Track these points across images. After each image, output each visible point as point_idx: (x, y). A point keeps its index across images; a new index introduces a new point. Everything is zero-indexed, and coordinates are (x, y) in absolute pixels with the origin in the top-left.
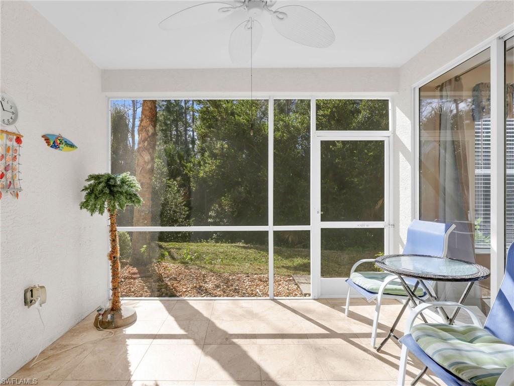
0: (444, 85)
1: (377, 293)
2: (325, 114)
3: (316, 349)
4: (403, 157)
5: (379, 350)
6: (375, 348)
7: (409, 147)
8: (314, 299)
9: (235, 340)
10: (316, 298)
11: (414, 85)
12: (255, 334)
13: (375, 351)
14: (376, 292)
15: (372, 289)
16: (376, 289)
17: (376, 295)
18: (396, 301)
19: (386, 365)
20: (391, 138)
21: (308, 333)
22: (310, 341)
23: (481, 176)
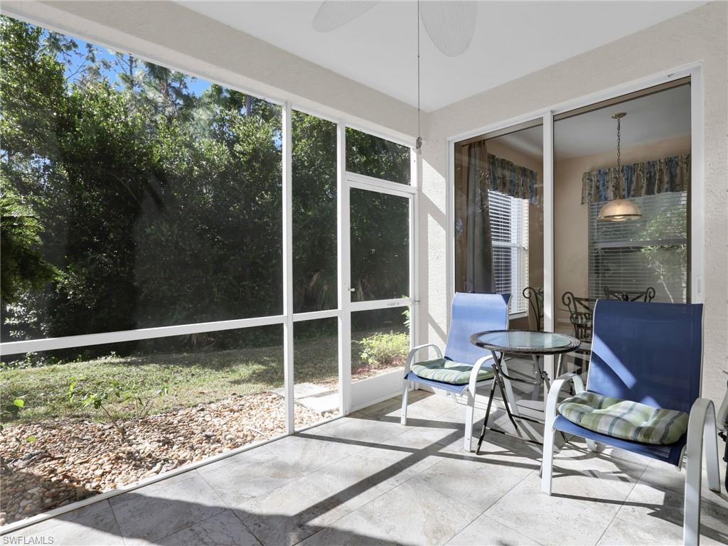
0: (473, 146)
1: (468, 383)
2: (244, 150)
3: (425, 480)
4: (434, 220)
5: (479, 452)
6: (472, 452)
7: (444, 210)
8: (346, 416)
9: (316, 522)
10: (348, 413)
11: (449, 138)
12: (332, 498)
13: (474, 455)
14: (466, 382)
15: (460, 380)
16: (464, 379)
17: (467, 386)
18: (421, 393)
19: (500, 467)
20: (416, 196)
21: (392, 463)
22: (406, 472)
23: (501, 248)
